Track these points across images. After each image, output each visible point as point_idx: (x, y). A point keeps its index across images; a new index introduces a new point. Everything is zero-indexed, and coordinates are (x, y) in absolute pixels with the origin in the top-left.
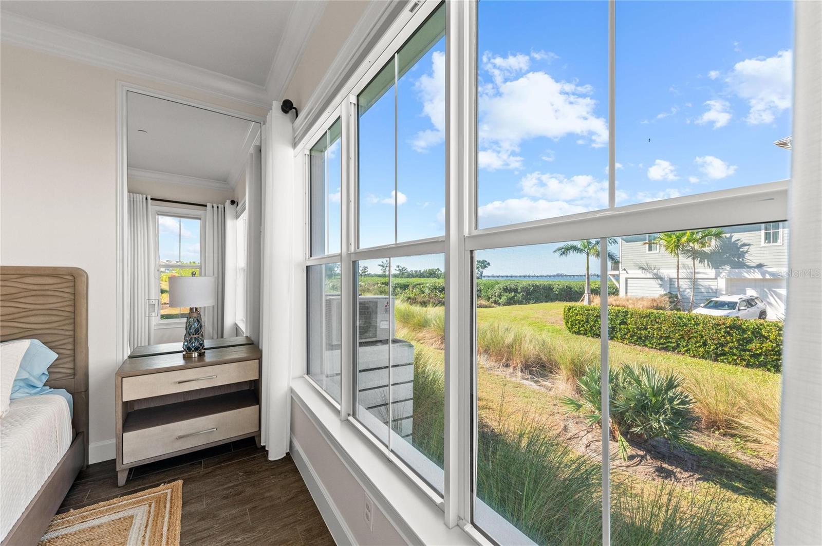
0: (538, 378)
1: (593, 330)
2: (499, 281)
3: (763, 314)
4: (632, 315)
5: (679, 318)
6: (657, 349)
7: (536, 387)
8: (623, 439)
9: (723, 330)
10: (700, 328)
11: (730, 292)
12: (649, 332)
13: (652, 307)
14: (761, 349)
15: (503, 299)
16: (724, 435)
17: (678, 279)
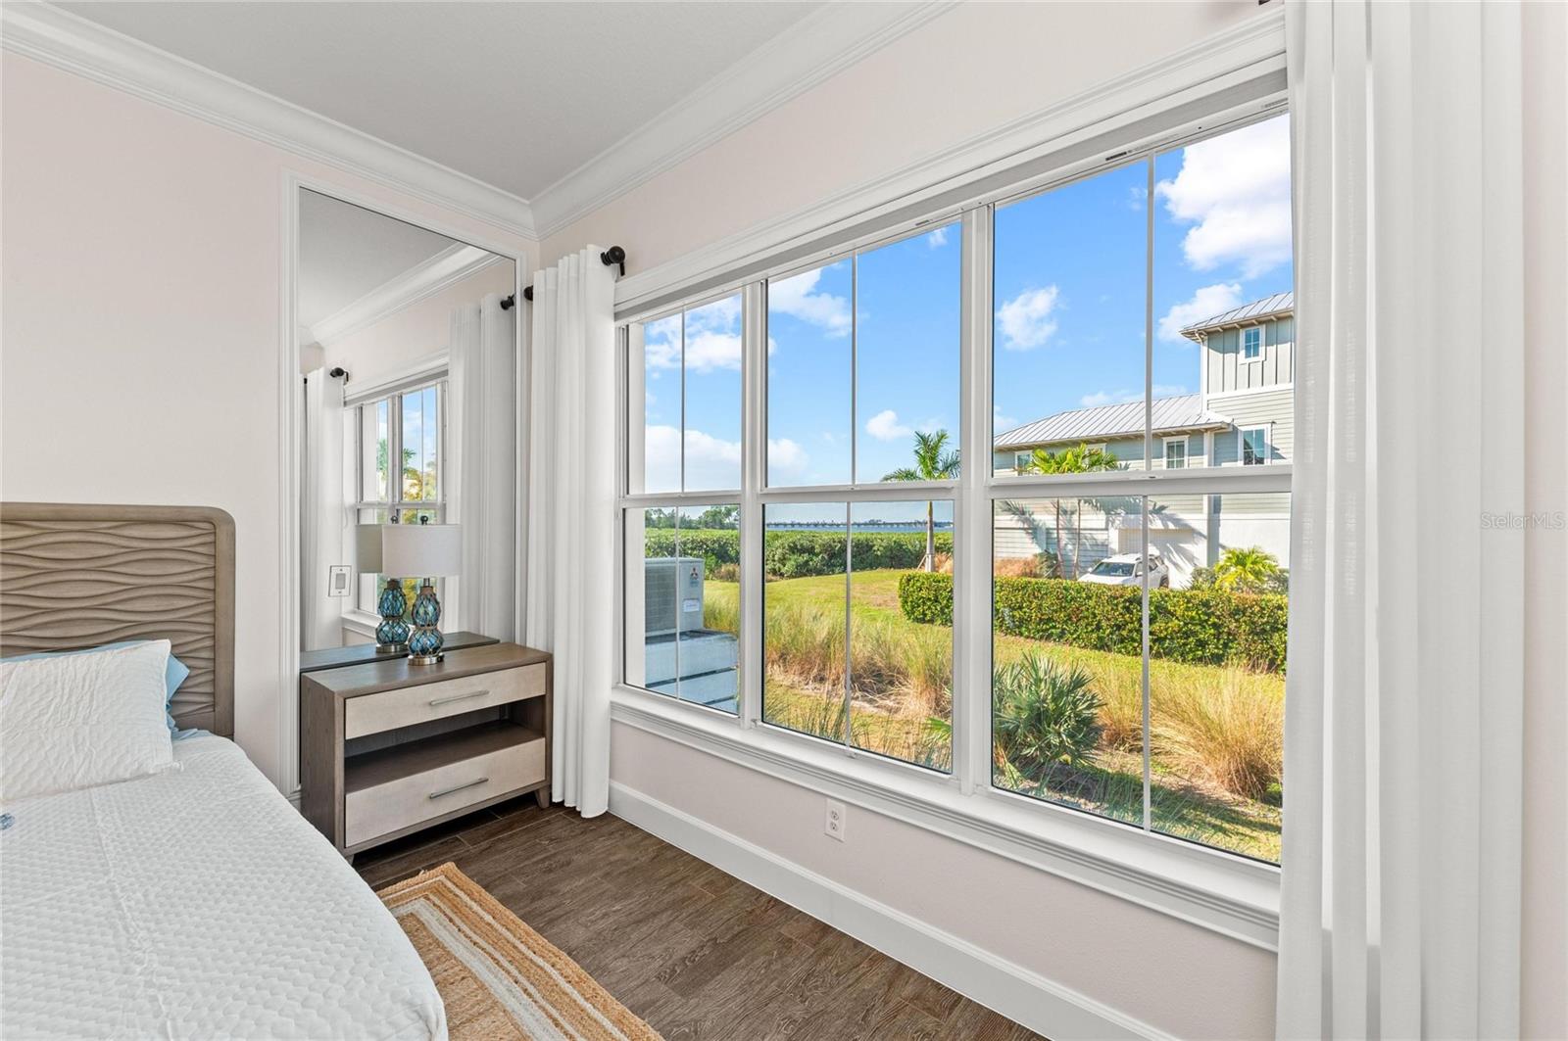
0: (873, 695)
1: (945, 613)
2: (780, 534)
3: (1164, 581)
4: (1001, 586)
5: (1065, 589)
6: (1036, 639)
7: (872, 709)
8: (1012, 768)
9: (1121, 605)
10: (1092, 603)
11: (1124, 551)
12: (1025, 612)
13: (1025, 574)
14: (1166, 629)
15: (789, 566)
16: (1131, 751)
17: (1058, 529)
